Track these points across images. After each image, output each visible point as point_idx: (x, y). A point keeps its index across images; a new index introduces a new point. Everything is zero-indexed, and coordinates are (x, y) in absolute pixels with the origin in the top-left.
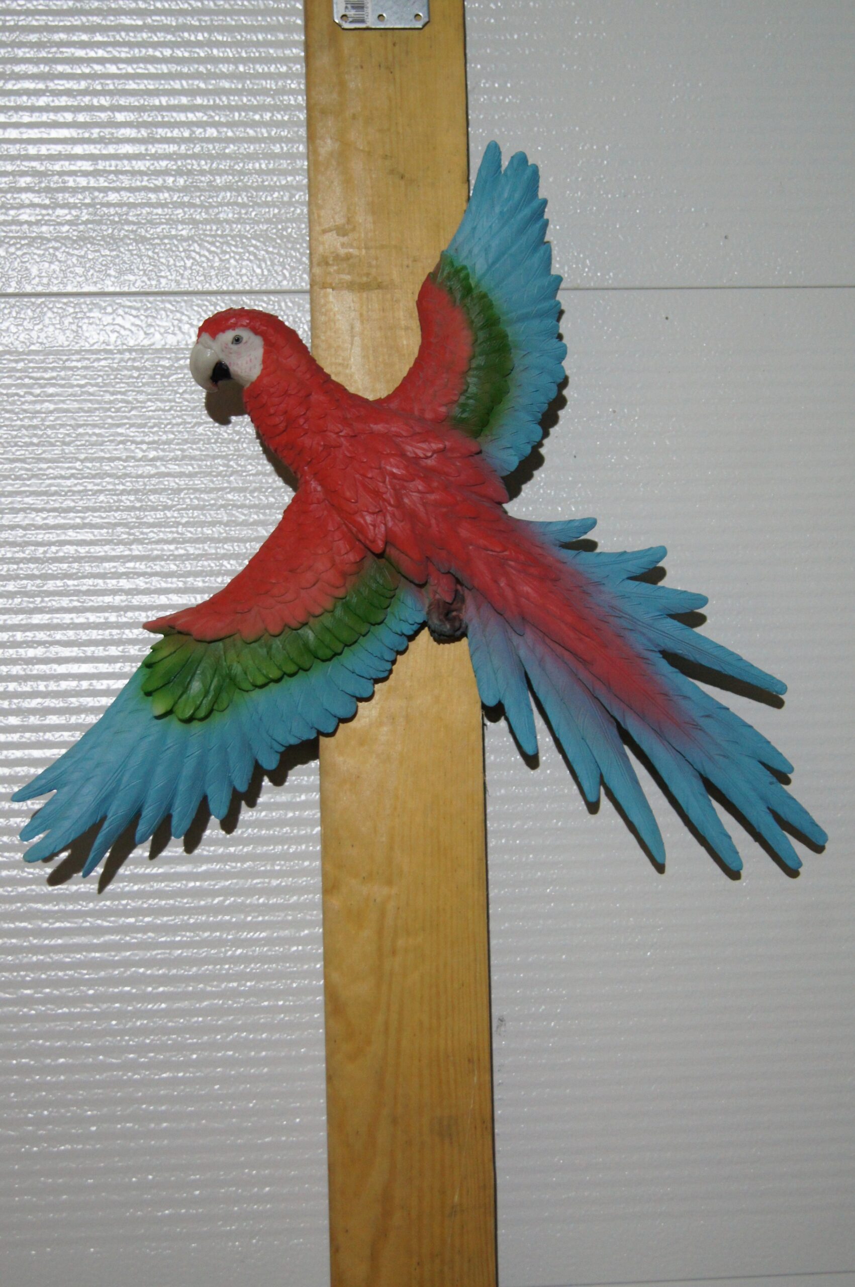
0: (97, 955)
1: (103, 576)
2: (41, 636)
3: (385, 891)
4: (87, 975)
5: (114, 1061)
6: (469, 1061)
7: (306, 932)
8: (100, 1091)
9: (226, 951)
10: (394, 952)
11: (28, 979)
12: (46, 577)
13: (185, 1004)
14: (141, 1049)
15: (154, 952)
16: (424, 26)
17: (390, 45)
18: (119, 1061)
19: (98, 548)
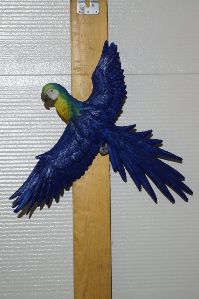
0: (20, 227)
1: (22, 140)
2: (8, 154)
3: (87, 213)
4: (18, 231)
5: (24, 251)
6: (106, 251)
7: (68, 222)
8: (21, 258)
9: (50, 226)
10: (89, 227)
11: (4, 232)
12: (9, 141)
13: (40, 238)
14: (30, 249)
15: (33, 226)
16: (98, 14)
17: (90, 19)
18: (25, 251)
19: (21, 134)
